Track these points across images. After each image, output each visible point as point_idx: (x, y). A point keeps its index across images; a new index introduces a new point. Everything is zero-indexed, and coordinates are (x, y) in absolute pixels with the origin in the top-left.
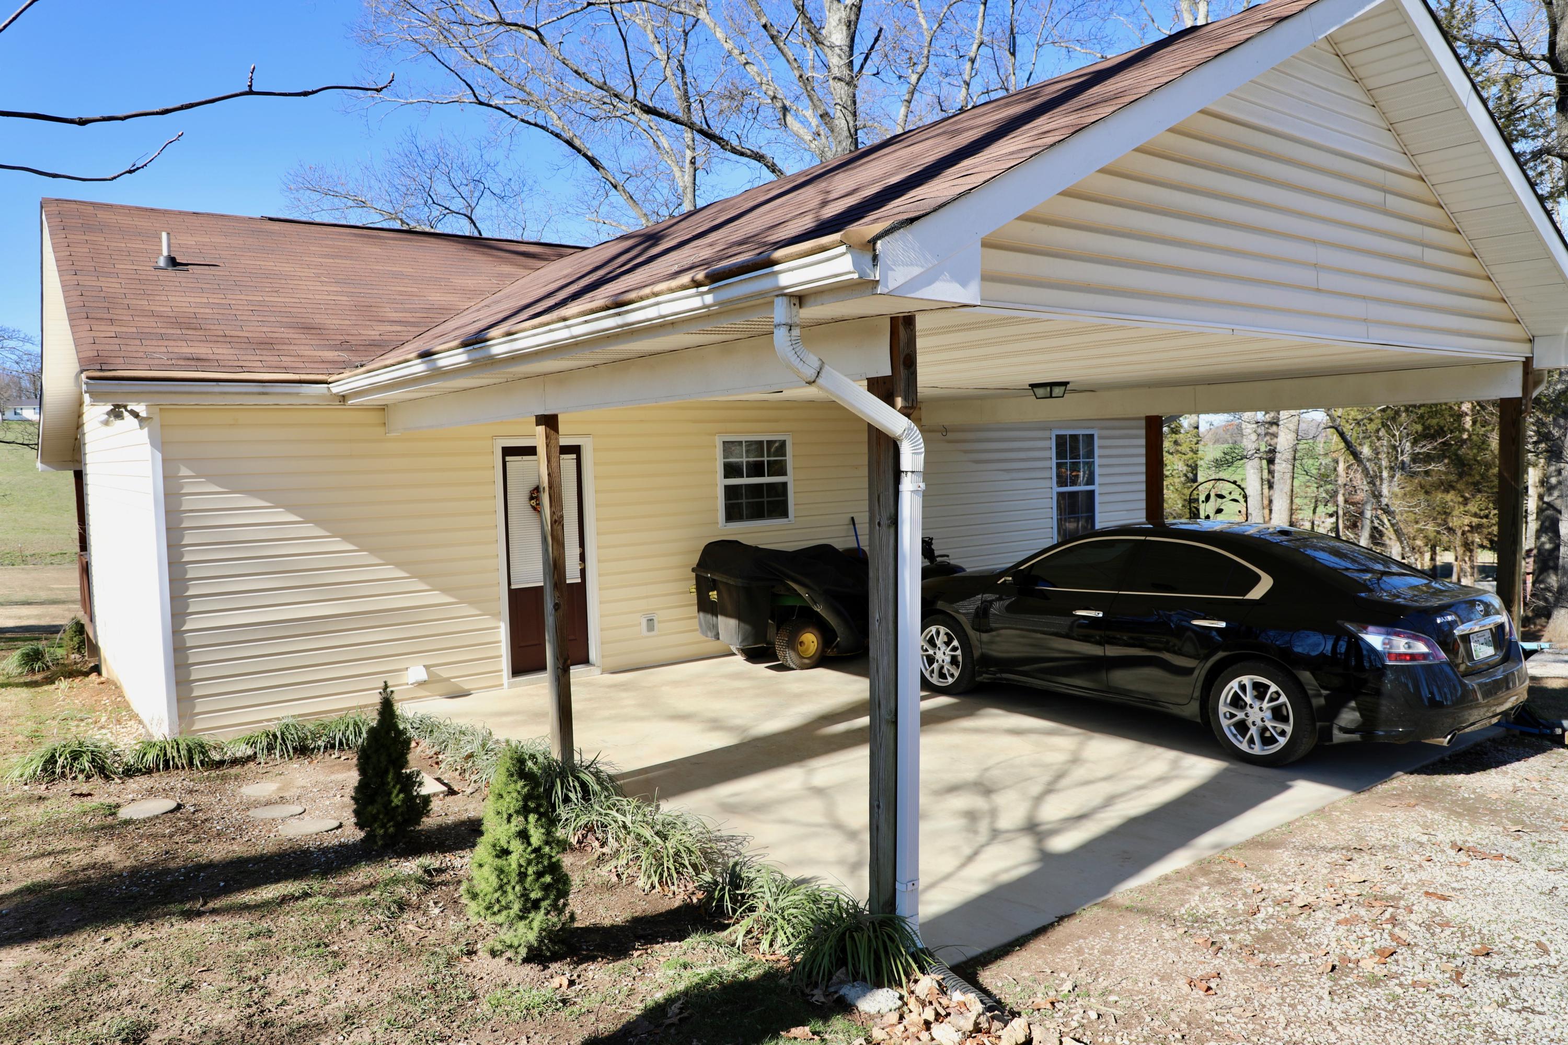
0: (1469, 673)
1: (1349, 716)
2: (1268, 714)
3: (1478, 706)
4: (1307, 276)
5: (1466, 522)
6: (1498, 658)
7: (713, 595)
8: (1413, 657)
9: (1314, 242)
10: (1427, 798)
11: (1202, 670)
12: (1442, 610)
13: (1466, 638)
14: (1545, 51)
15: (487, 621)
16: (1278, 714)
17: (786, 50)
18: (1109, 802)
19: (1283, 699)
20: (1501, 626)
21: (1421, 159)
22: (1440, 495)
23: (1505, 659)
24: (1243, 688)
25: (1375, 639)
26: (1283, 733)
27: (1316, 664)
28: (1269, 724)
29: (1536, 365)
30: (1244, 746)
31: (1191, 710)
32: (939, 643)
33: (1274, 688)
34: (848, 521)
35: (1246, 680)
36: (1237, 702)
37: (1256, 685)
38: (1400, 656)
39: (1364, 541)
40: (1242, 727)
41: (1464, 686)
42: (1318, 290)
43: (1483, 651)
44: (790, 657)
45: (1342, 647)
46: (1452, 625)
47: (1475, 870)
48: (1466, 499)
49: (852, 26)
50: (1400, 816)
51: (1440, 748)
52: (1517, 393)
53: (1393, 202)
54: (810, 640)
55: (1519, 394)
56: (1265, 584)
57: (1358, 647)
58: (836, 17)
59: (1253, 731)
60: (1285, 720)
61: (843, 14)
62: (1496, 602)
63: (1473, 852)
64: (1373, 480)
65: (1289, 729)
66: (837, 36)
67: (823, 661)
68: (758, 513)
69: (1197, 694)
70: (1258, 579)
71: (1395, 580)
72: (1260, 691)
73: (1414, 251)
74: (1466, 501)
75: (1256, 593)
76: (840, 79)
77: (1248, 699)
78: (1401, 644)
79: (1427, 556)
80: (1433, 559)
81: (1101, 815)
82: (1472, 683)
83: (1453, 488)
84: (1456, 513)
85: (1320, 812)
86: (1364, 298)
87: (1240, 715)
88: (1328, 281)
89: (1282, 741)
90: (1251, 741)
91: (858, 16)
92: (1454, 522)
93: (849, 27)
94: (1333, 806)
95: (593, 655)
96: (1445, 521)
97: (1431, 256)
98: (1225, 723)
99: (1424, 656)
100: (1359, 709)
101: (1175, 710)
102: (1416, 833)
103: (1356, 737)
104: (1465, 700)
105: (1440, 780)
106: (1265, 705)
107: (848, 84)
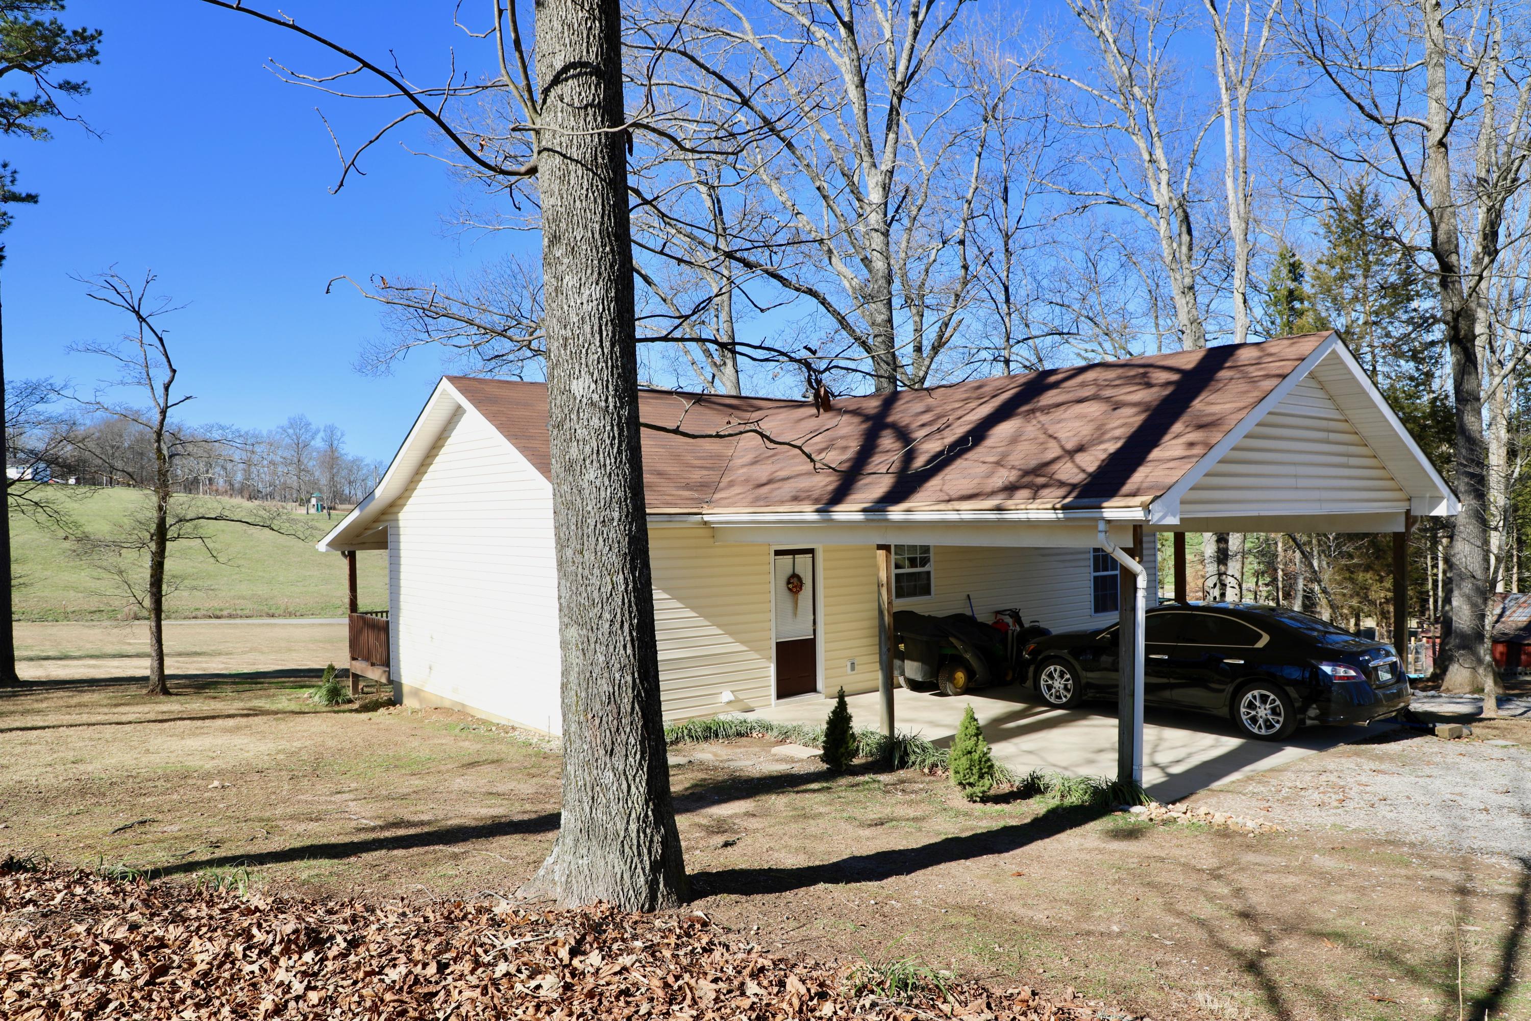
0: (1379, 687)
1: (1313, 712)
2: (1269, 712)
3: (1382, 706)
4: (1291, 482)
5: (1382, 595)
6: (1394, 681)
7: (902, 647)
8: (1348, 678)
9: (1294, 464)
10: (1357, 754)
11: (1230, 688)
12: (1363, 653)
13: (1376, 669)
14: (1429, 244)
15: (763, 663)
16: (1274, 711)
17: (835, 207)
18: (1189, 755)
19: (1278, 702)
20: (1395, 663)
21: (1347, 412)
22: (1361, 574)
23: (1398, 681)
24: (1254, 697)
25: (1327, 669)
26: (1278, 722)
27: (1295, 683)
28: (1270, 717)
29: (1413, 513)
30: (1256, 731)
31: (1224, 712)
32: (1056, 676)
33: (1272, 697)
34: (965, 595)
35: (1256, 693)
36: (1251, 705)
37: (1262, 696)
38: (1341, 678)
39: (1297, 607)
40: (1254, 720)
41: (1375, 695)
42: (1297, 488)
43: (1385, 676)
44: (949, 688)
45: (1307, 675)
46: (1368, 661)
47: (1380, 778)
48: (1382, 577)
49: (886, 189)
50: (1343, 760)
51: (1363, 727)
52: (1402, 529)
53: (1333, 436)
54: (960, 676)
55: (1403, 530)
56: (1265, 639)
57: (1318, 674)
58: (874, 181)
59: (1261, 721)
60: (1279, 715)
61: (880, 178)
62: (1393, 651)
63: (1379, 772)
64: (1307, 557)
65: (1281, 719)
66: (875, 196)
67: (968, 690)
68: (913, 593)
69: (1227, 703)
70: (1260, 636)
71: (1334, 637)
72: (1264, 699)
73: (1343, 460)
74: (1381, 580)
75: (1260, 644)
76: (876, 230)
77: (1258, 704)
78: (1341, 671)
79: (1353, 621)
80: (1357, 624)
81: (1188, 760)
82: (1380, 693)
83: (1372, 569)
84: (1374, 588)
85: (1302, 759)
86: (1319, 489)
87: (1253, 713)
88: (1302, 483)
89: (1278, 726)
90: (1260, 727)
91: (890, 179)
92: (1372, 595)
93: (884, 188)
94: (1309, 757)
95: (820, 685)
96: (1366, 594)
97: (1353, 461)
98: (1244, 718)
99: (1353, 677)
100: (1318, 708)
101: (1215, 712)
102: (1353, 766)
103: (1316, 722)
104: (1378, 702)
105: (1363, 747)
106: (1268, 706)
107: (882, 233)
